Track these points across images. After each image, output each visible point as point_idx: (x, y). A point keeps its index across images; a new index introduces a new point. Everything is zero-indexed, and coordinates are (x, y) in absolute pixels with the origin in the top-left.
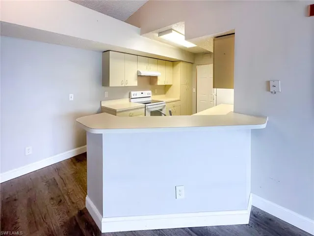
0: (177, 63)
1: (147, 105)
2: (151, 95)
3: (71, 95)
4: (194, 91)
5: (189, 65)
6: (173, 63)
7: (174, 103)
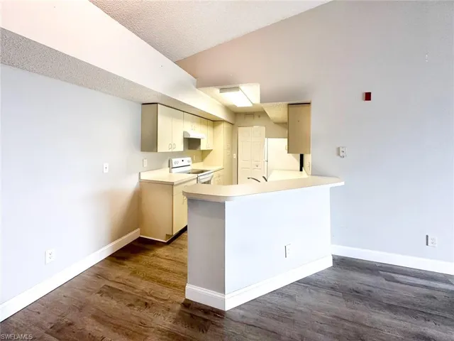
0: (219, 124)
1: (199, 175)
2: (190, 163)
3: (106, 165)
4: (235, 157)
5: (229, 126)
6: (214, 122)
7: (219, 172)
